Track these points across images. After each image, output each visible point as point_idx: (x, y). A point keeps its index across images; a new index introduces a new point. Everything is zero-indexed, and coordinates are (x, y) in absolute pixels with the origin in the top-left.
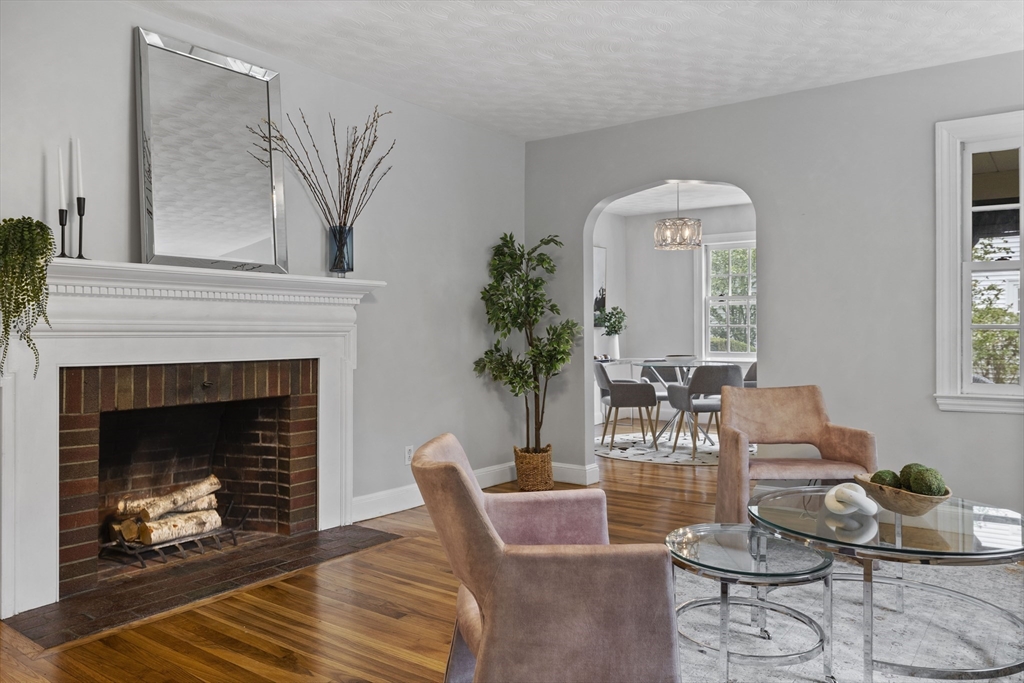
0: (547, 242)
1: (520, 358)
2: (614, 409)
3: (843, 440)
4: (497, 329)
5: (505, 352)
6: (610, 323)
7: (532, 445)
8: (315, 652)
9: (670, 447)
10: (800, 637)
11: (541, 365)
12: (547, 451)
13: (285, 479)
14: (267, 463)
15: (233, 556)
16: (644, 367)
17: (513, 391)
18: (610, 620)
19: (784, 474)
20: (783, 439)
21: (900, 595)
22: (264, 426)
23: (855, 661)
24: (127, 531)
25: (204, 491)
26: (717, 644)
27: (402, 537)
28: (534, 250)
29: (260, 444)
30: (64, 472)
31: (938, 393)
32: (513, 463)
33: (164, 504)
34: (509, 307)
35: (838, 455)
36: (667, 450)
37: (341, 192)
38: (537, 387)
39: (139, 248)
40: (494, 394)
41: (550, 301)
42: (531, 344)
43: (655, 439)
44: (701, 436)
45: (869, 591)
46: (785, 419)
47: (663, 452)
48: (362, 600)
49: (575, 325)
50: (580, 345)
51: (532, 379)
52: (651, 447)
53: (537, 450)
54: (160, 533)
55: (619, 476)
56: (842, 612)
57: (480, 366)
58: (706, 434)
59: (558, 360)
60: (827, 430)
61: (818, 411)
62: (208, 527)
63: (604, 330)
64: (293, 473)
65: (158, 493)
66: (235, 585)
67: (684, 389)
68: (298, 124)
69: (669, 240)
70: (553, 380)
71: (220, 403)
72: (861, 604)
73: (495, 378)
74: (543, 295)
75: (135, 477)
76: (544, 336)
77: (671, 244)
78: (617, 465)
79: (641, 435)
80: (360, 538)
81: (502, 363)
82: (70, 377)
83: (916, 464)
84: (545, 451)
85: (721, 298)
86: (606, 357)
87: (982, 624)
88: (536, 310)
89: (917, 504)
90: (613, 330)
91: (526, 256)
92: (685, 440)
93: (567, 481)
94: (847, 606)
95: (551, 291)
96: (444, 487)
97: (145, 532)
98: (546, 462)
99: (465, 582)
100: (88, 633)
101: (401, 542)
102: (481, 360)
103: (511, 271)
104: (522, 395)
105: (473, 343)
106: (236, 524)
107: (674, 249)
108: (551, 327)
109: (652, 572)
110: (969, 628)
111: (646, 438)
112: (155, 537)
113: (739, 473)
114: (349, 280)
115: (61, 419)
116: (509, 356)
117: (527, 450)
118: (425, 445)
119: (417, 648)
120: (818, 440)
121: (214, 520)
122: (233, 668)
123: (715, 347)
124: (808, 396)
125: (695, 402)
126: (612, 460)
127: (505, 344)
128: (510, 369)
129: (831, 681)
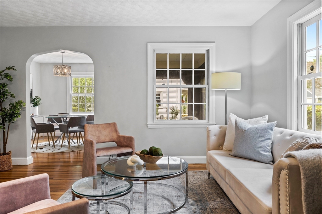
0: (9, 69)
2: (37, 134)
3: (124, 140)
6: (35, 102)
9: (60, 146)
11: (6, 119)
12: (9, 154)
16: (49, 118)
19: (108, 153)
20: (105, 141)
28: (3, 71)
31: (148, 123)
35: (123, 145)
36: (58, 147)
38: (4, 128)
41: (11, 92)
43: (54, 144)
44: (71, 141)
46: (106, 134)
47: (57, 148)
49: (22, 102)
50: (25, 111)
51: (2, 125)
52: (52, 147)
53: (5, 153)
55: (40, 160)
59: (14, 117)
60: (119, 137)
61: (116, 131)
63: (32, 105)
67: (65, 125)
69: (59, 73)
70: (11, 125)
74: (7, 90)
76: (8, 107)
78: (39, 155)
79: (48, 142)
83: (153, 147)
84: (8, 154)
85: (76, 94)
86: (33, 114)
87: (167, 191)
88: (4, 97)
90: (35, 105)
92: (65, 143)
93: (19, 164)
95: (11, 88)
98: (9, 158)
107: (61, 76)
108: (11, 104)
110: (164, 194)
111: (50, 143)
113: (93, 155)
120: (116, 140)
123: (74, 110)
124: (113, 126)
125: (69, 129)
126: (37, 153)
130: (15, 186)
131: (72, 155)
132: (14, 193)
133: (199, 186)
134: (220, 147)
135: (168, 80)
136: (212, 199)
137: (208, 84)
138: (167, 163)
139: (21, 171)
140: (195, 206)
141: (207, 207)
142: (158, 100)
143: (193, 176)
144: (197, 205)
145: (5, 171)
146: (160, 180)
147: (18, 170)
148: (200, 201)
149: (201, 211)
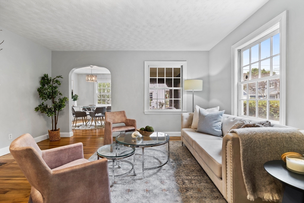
0: (59, 77)
1: (50, 107)
2: (76, 118)
3: (130, 122)
4: (43, 99)
5: (45, 105)
6: (75, 98)
7: (54, 129)
9: (90, 125)
11: (57, 108)
16: (83, 108)
17: (48, 115)
18: (91, 184)
19: (120, 130)
20: (118, 122)
27: (7, 163)
28: (54, 79)
31: (145, 111)
32: (48, 134)
34: (47, 93)
35: (129, 125)
36: (89, 126)
38: (55, 114)
40: (42, 116)
41: (59, 92)
42: (53, 103)
43: (86, 124)
44: (97, 122)
46: (118, 118)
49: (67, 98)
50: (68, 103)
51: (54, 112)
52: (85, 126)
53: (55, 130)
55: (77, 134)
57: (37, 109)
58: (98, 122)
59: (62, 107)
60: (127, 120)
61: (125, 116)
63: (73, 99)
67: (93, 112)
69: (89, 80)
70: (60, 112)
73: (42, 112)
74: (57, 90)
76: (58, 101)
78: (77, 131)
79: (83, 123)
81: (44, 108)
83: (148, 126)
84: (58, 130)
85: (100, 93)
86: (73, 106)
88: (55, 95)
90: (75, 100)
91: (52, 80)
92: (93, 123)
93: (64, 137)
95: (60, 89)
98: (58, 133)
99: (35, 187)
101: (7, 165)
103: (47, 84)
104: (51, 116)
107: (91, 82)
108: (60, 99)
110: (155, 155)
113: (110, 131)
116: (47, 106)
117: (52, 130)
120: (125, 122)
123: (99, 103)
124: (123, 113)
125: (96, 115)
127: (45, 103)
128: (47, 110)
129: (135, 175)
130: (61, 150)
131: (97, 131)
132: (61, 155)
133: (176, 150)
134: (190, 126)
135: (157, 85)
136: (185, 159)
137: (182, 87)
139: (65, 141)
141: (181, 164)
142: (151, 97)
143: (173, 144)
144: (175, 162)
145: (56, 141)
148: (177, 160)
149: (178, 166)
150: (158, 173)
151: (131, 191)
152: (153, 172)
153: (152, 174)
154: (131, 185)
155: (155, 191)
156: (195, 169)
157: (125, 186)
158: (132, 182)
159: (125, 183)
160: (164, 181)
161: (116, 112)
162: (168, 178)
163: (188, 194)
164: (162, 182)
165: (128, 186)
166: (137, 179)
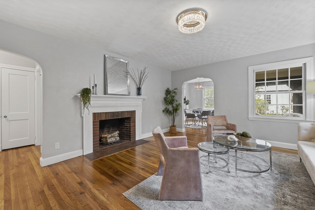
0: (175, 89)
1: (171, 110)
2: (187, 118)
3: (231, 126)
4: (166, 105)
6: (187, 103)
7: (173, 125)
8: (135, 163)
9: (198, 125)
10: (223, 163)
11: (174, 111)
13: (130, 131)
14: (127, 129)
15: (121, 145)
16: (193, 111)
17: (169, 116)
18: (188, 162)
19: (219, 132)
20: (219, 125)
21: (242, 155)
22: (126, 122)
23: (233, 168)
24: (104, 140)
25: (116, 133)
26: (207, 164)
28: (173, 90)
29: (126, 125)
30: (93, 130)
31: (249, 117)
32: (169, 128)
33: (110, 136)
34: (169, 101)
35: (230, 129)
37: (139, 82)
38: (174, 115)
39: (105, 92)
40: (166, 116)
41: (176, 100)
42: (172, 107)
43: (195, 124)
44: (203, 123)
45: (236, 154)
46: (220, 122)
47: (196, 126)
48: (143, 153)
49: (180, 104)
50: (181, 107)
53: (174, 126)
54: (109, 141)
55: (188, 131)
56: (231, 158)
57: (163, 111)
59: (177, 110)
60: (228, 124)
61: (226, 120)
62: (117, 140)
63: (185, 104)
64: (131, 130)
65: (109, 134)
66: (122, 150)
67: (200, 115)
68: (132, 70)
70: (176, 114)
71: (119, 119)
72: (234, 157)
73: (166, 113)
75: (105, 131)
76: (175, 106)
77: (198, 89)
78: (188, 129)
79: (192, 123)
80: (143, 142)
81: (167, 111)
82: (94, 114)
83: (245, 132)
84: (175, 126)
86: (186, 109)
88: (173, 101)
89: (245, 139)
91: (172, 92)
92: (201, 124)
93: (179, 131)
94: (232, 157)
95: (176, 98)
96: (158, 137)
97: (107, 140)
98: (175, 128)
99: (162, 154)
100: (98, 158)
101: (150, 143)
102: (164, 110)
103: (169, 94)
104: (171, 116)
105: (162, 107)
106: (122, 139)
108: (176, 104)
109: (196, 153)
110: (256, 162)
112: (108, 141)
113: (211, 132)
114: (141, 97)
115: (93, 121)
116: (169, 109)
117: (172, 126)
118: (154, 129)
119: (153, 163)
120: (226, 125)
121: (118, 138)
122: (122, 165)
123: (206, 107)
124: (224, 117)
125: (202, 117)
126: (187, 128)
127: (168, 107)
128: (169, 112)
129: (229, 172)
131: (204, 130)
133: (288, 165)
134: (312, 139)
135: (277, 87)
136: (297, 176)
137: (305, 90)
138: (265, 145)
140: (278, 176)
141: (289, 179)
142: (269, 99)
143: (286, 157)
144: (281, 175)
145: (174, 134)
146: (247, 151)
147: (179, 134)
148: (285, 174)
149: (282, 180)
150: (254, 178)
151: (223, 182)
152: (248, 175)
153: (246, 177)
154: (224, 178)
155: (246, 190)
156: (308, 191)
157: (218, 177)
158: (225, 176)
159: (218, 175)
160: (259, 186)
161: (217, 116)
162: (265, 186)
163: (285, 208)
164: (256, 186)
165: (221, 178)
166: (230, 176)
